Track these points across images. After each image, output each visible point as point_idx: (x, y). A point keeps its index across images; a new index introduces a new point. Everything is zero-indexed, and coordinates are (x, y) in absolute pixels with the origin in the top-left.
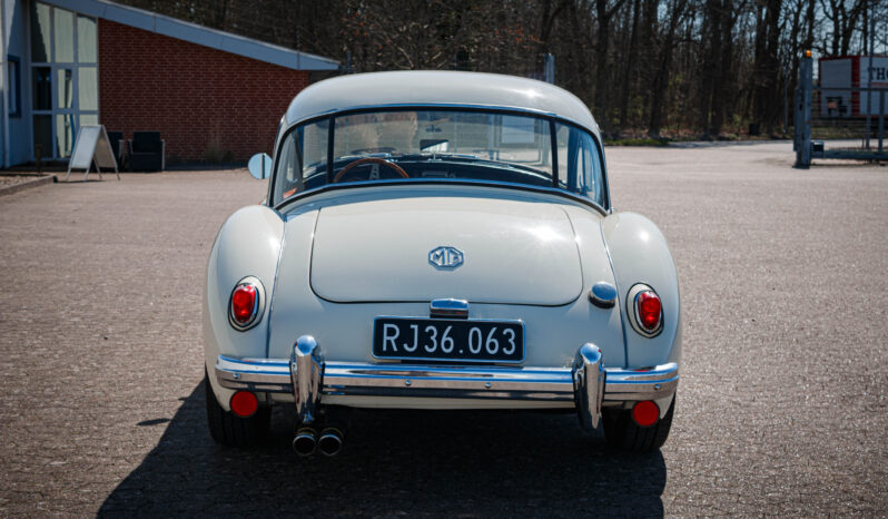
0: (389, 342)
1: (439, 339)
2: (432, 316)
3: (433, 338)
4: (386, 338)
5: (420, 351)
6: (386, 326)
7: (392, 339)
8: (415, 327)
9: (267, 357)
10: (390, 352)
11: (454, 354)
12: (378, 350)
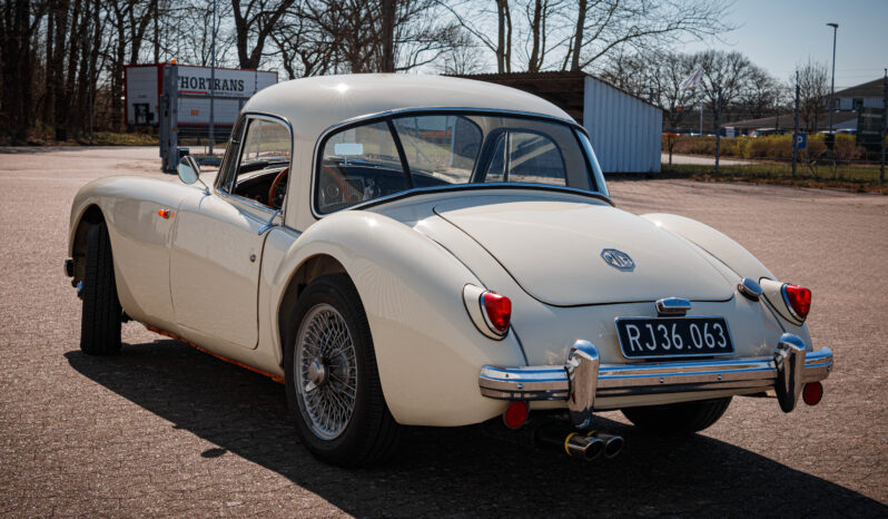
0: (634, 341)
1: (670, 336)
2: (660, 315)
3: (665, 336)
4: (631, 339)
5: (660, 350)
6: (628, 327)
7: (636, 338)
8: (649, 326)
9: (527, 365)
10: (637, 352)
11: (684, 350)
12: (628, 351)
